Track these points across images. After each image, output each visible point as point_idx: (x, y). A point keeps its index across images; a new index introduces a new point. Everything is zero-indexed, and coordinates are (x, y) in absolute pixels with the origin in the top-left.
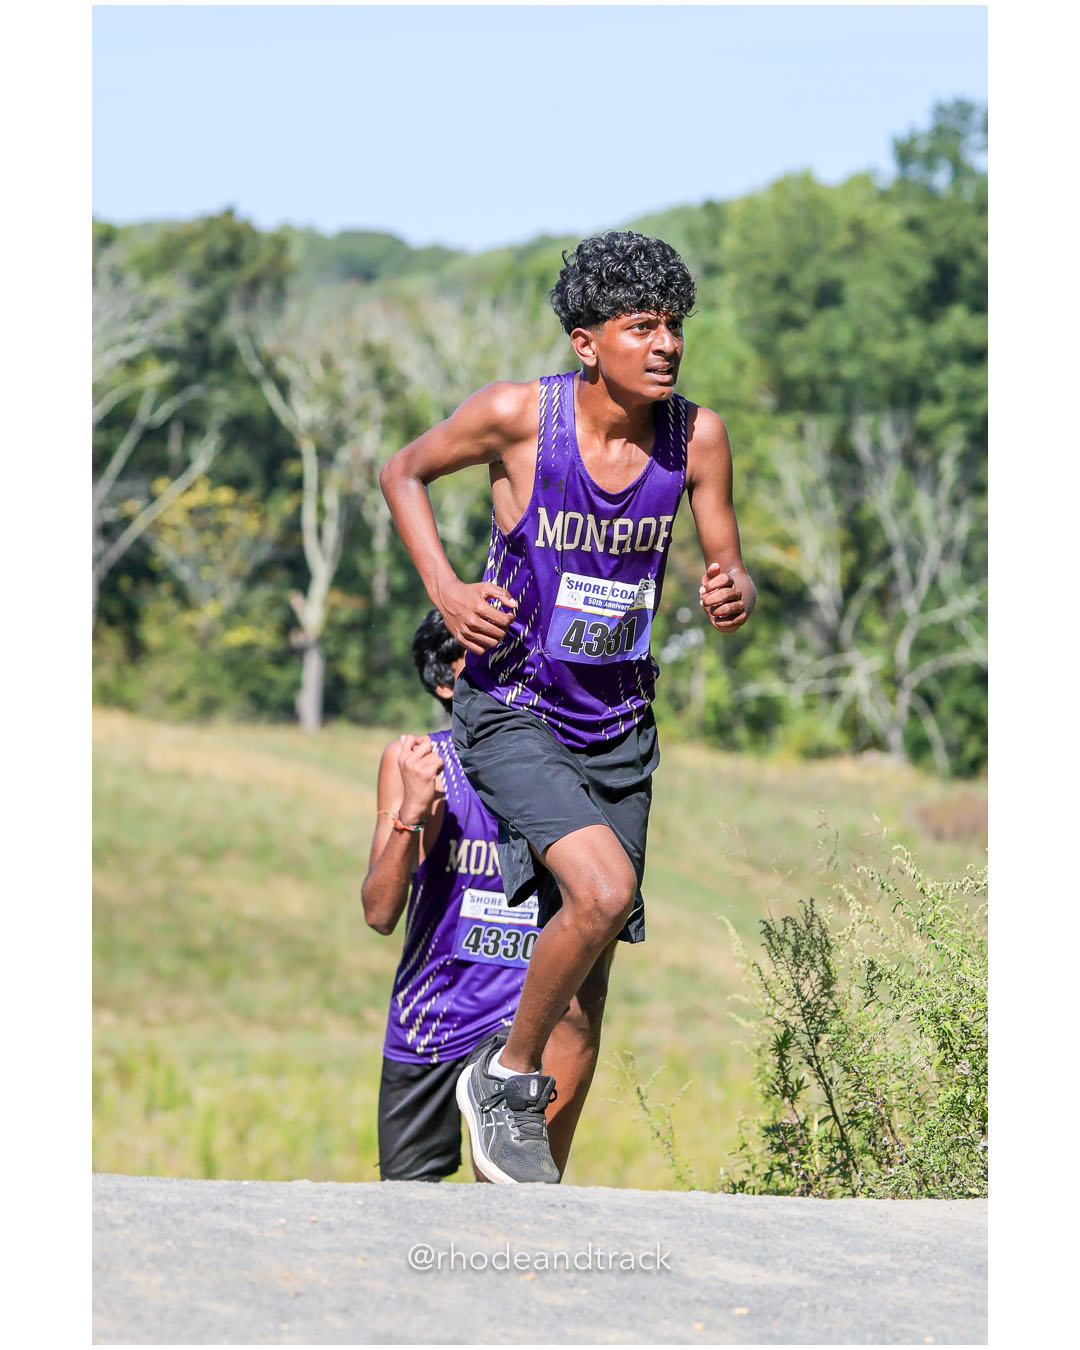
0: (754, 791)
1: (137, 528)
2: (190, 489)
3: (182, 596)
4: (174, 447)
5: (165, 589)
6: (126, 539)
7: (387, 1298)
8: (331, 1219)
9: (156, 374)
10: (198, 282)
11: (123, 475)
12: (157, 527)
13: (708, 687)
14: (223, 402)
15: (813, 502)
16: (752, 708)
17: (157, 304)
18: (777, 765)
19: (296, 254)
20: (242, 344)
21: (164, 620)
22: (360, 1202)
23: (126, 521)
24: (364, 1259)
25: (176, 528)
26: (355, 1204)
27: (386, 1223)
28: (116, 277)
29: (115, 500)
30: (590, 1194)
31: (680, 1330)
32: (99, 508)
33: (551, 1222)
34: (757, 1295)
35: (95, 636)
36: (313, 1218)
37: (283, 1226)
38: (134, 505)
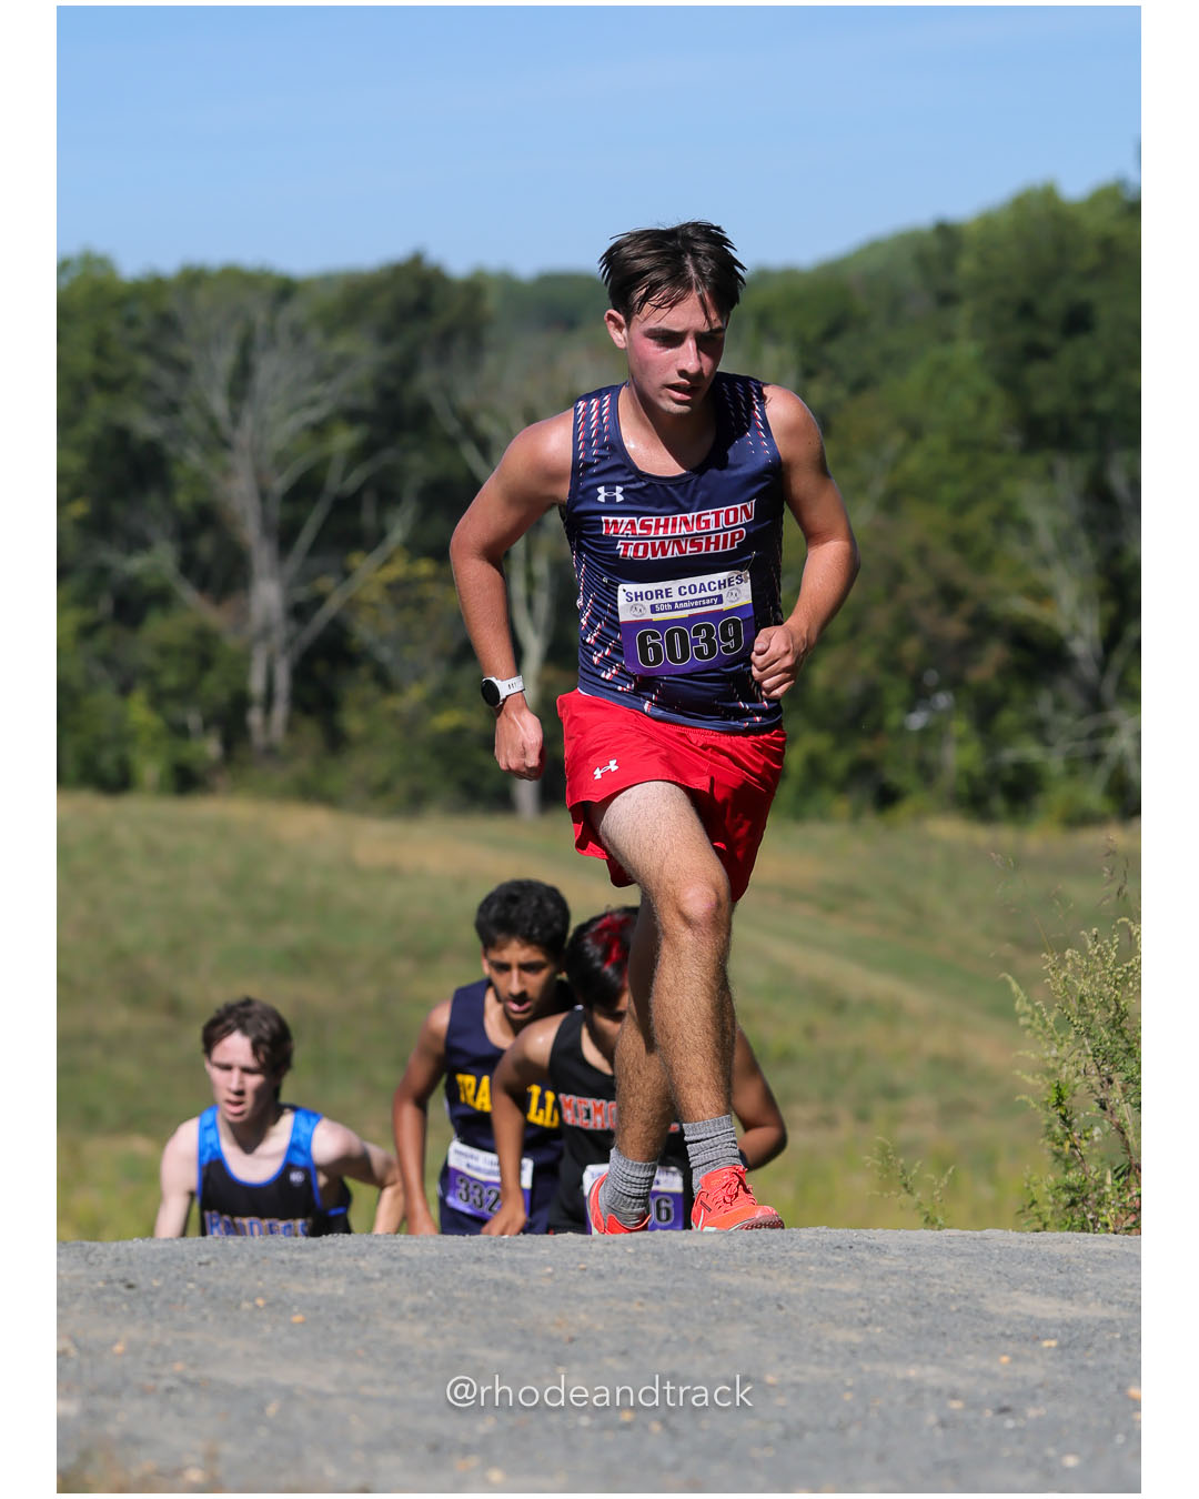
0: (1018, 863)
1: (333, 606)
2: (388, 562)
3: (385, 681)
4: (368, 517)
5: (364, 672)
6: (321, 619)
7: (667, 1341)
8: (601, 1267)
9: (344, 439)
10: (386, 336)
11: (314, 550)
12: (353, 605)
13: (960, 755)
14: (419, 466)
15: (1066, 548)
16: (1009, 776)
17: (343, 361)
18: (1039, 837)
19: (491, 303)
20: (437, 402)
21: (365, 707)
22: (630, 1250)
23: (320, 600)
24: (641, 1304)
25: (373, 605)
26: (625, 1251)
27: (660, 1269)
28: (298, 334)
29: (306, 577)
30: (878, 1236)
31: (984, 1363)
32: (288, 588)
33: (838, 1263)
34: (1067, 1330)
35: (291, 726)
36: (582, 1266)
37: (551, 1275)
38: (326, 583)
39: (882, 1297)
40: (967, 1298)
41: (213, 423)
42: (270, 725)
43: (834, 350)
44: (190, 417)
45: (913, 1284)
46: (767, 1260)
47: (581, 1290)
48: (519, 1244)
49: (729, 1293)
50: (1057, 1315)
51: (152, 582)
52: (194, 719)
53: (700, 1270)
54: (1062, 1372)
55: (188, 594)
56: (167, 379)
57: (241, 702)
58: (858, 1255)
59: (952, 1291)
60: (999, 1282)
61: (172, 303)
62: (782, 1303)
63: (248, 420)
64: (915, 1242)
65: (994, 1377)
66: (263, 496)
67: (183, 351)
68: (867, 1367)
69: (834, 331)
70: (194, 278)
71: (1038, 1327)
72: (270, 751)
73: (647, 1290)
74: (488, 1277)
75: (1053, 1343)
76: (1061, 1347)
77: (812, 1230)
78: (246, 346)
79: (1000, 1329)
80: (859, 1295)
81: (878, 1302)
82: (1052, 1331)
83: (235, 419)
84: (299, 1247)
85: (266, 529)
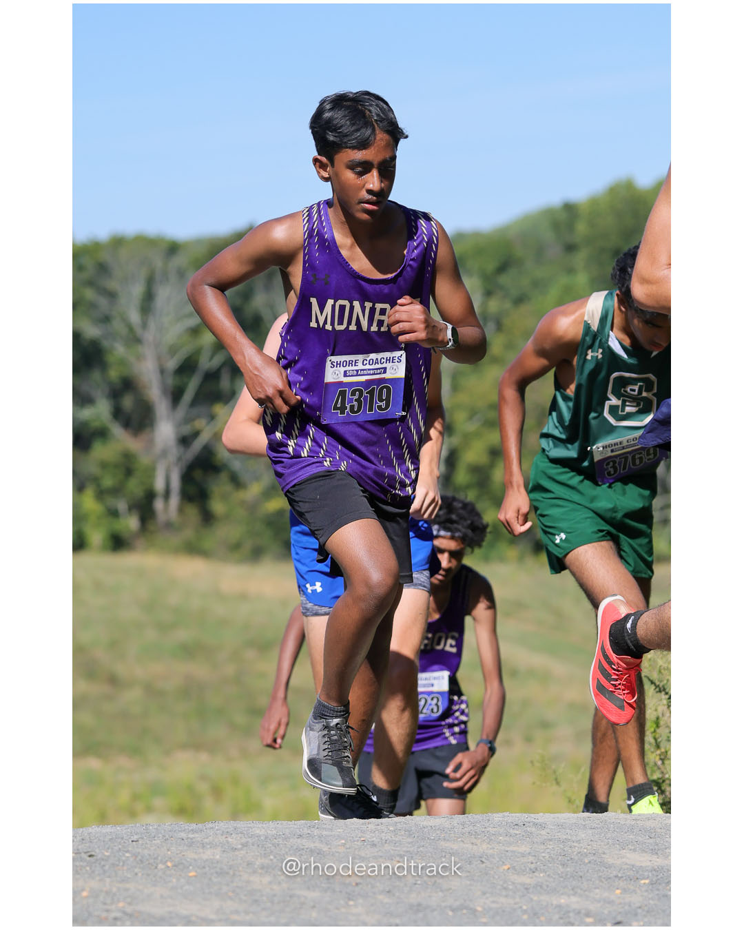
1: (204, 438)
3: (237, 482)
4: (225, 383)
5: (224, 476)
6: (197, 445)
8: (375, 839)
11: (194, 403)
21: (225, 497)
23: (196, 434)
26: (388, 829)
27: (410, 840)
28: (181, 274)
29: (188, 420)
30: (541, 817)
31: (606, 894)
32: (178, 425)
33: (516, 835)
34: (654, 872)
35: (181, 510)
36: (362, 839)
37: (344, 845)
38: (200, 423)
39: (543, 855)
40: (594, 854)
41: (131, 328)
42: (168, 509)
43: (504, 279)
44: (117, 325)
45: (562, 846)
46: (474, 833)
47: (363, 855)
48: (325, 826)
49: (452, 854)
50: (649, 864)
51: (96, 424)
52: (122, 506)
53: (434, 839)
54: (652, 899)
55: (117, 430)
56: (103, 302)
57: (150, 496)
58: (528, 829)
59: (585, 850)
60: (614, 845)
61: (105, 256)
62: (483, 860)
63: (152, 325)
64: (562, 821)
65: (611, 902)
66: (162, 371)
67: (112, 285)
68: (535, 898)
69: (503, 268)
70: (118, 242)
71: (638, 872)
72: (169, 525)
73: (402, 853)
74: (307, 847)
75: (647, 881)
76: (652, 884)
77: (501, 815)
78: (150, 282)
79: (615, 873)
80: (529, 853)
81: (542, 858)
82: (646, 874)
83: (144, 325)
84: (192, 830)
85: (165, 391)
